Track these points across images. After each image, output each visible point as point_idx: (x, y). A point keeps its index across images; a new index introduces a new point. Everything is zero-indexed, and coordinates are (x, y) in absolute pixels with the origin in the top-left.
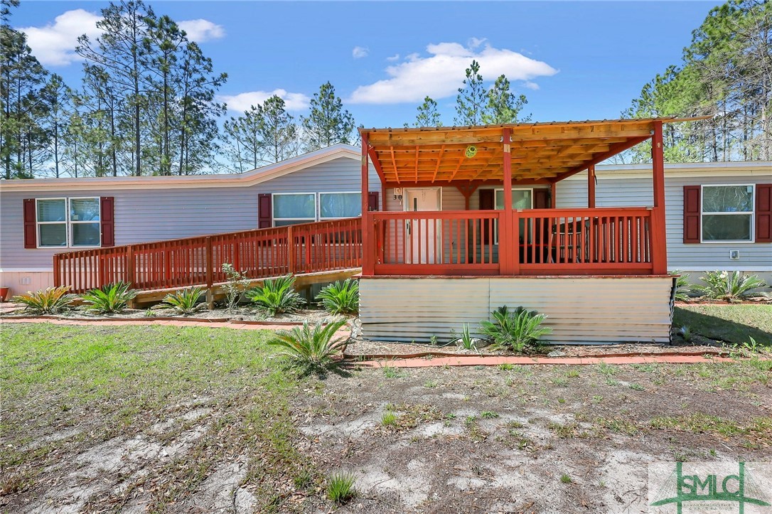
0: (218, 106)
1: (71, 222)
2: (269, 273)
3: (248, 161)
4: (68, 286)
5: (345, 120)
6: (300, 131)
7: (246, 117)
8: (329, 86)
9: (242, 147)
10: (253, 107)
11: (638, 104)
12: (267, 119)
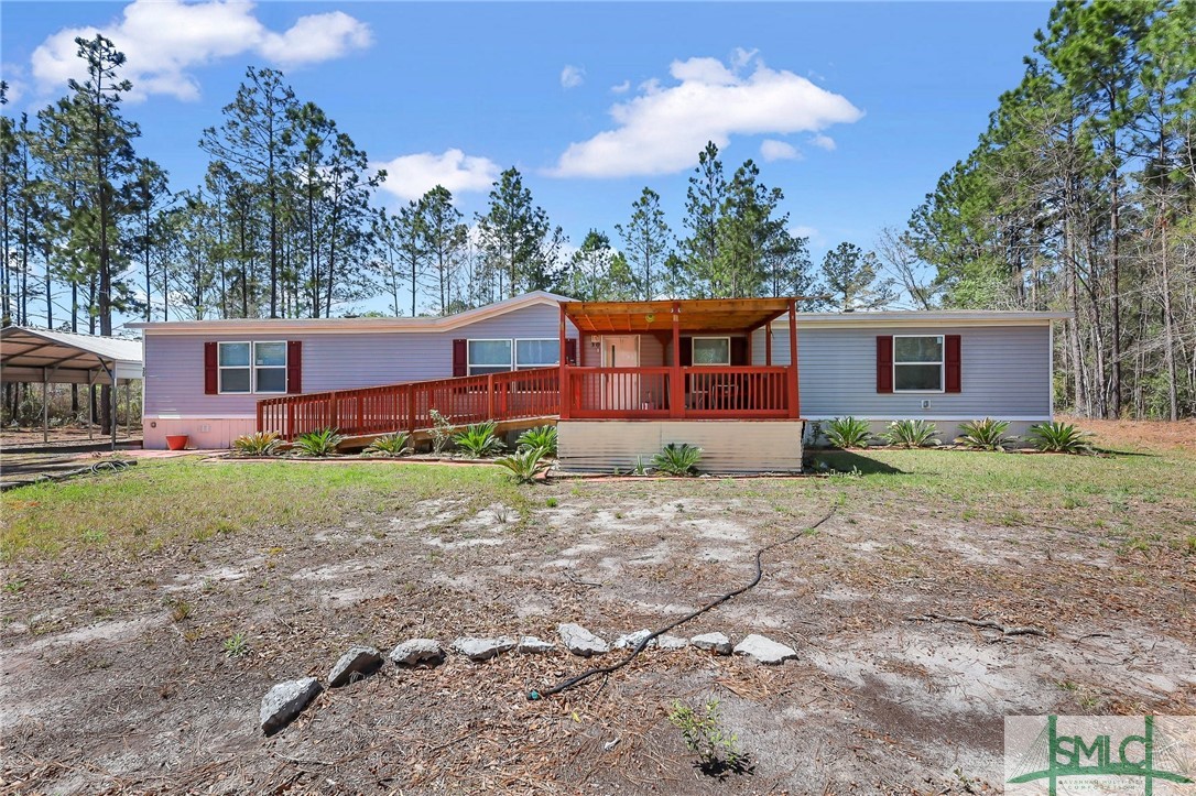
0: (375, 211)
1: (255, 367)
2: (470, 420)
3: (402, 275)
4: (276, 431)
5: (536, 220)
6: (474, 234)
7: (401, 216)
8: (514, 172)
9: (396, 256)
10: (411, 203)
11: (933, 200)
12: (429, 218)
